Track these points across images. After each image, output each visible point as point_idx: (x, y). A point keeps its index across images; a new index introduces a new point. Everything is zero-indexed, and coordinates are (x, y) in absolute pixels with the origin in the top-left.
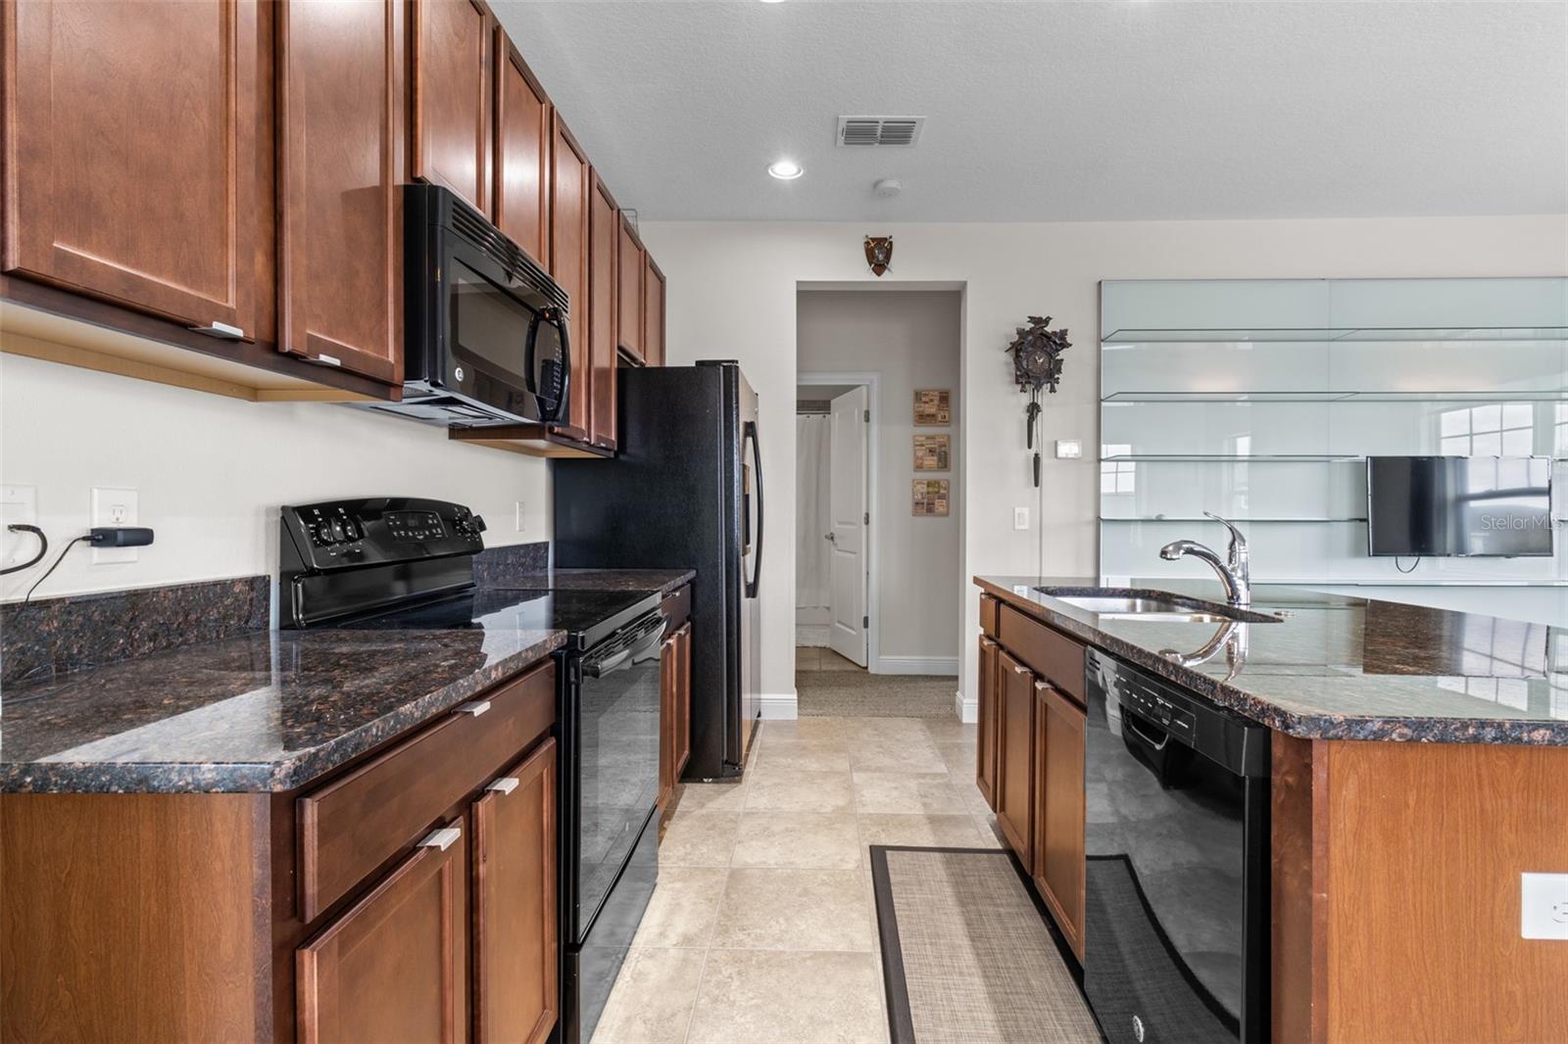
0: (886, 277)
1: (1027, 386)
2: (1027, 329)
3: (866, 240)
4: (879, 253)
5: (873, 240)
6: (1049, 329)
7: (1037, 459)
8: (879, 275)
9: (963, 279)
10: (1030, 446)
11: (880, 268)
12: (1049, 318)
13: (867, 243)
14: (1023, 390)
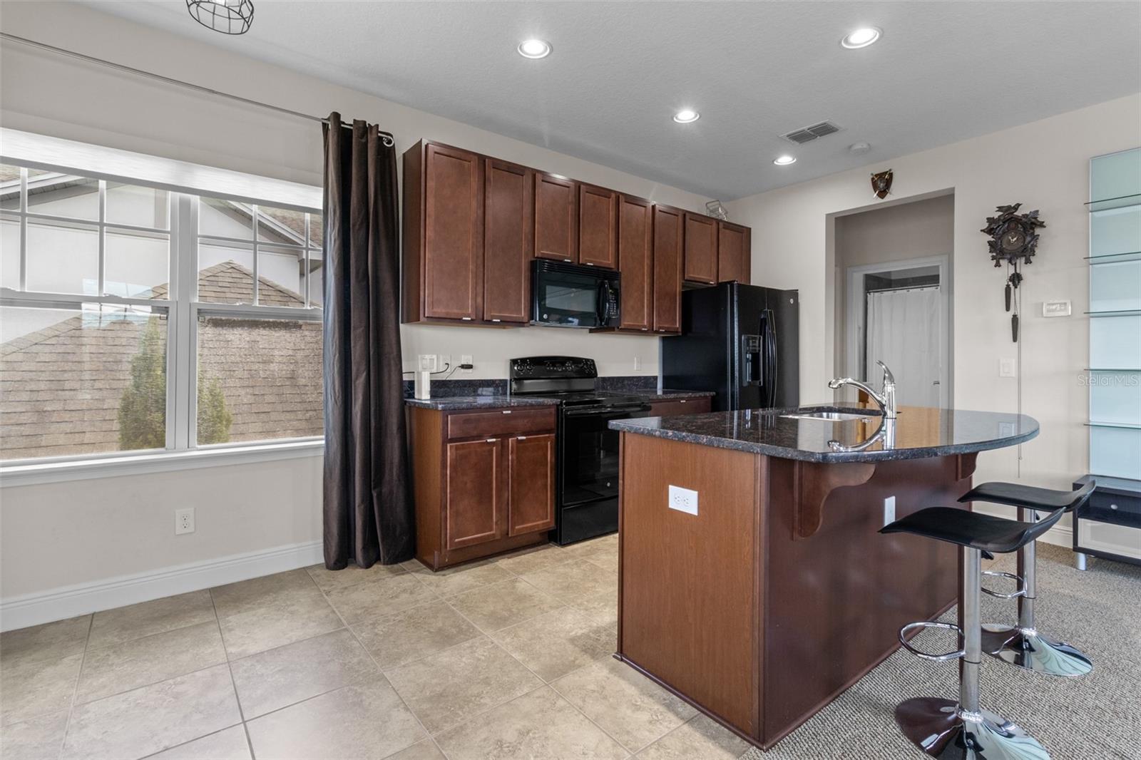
0: (889, 198)
1: (1001, 261)
2: (996, 217)
3: (871, 177)
4: (883, 183)
5: (876, 175)
6: (1019, 213)
7: (1015, 320)
8: (882, 198)
9: (952, 186)
10: (1008, 309)
11: (882, 194)
12: (1019, 205)
13: (873, 179)
14: (998, 265)
